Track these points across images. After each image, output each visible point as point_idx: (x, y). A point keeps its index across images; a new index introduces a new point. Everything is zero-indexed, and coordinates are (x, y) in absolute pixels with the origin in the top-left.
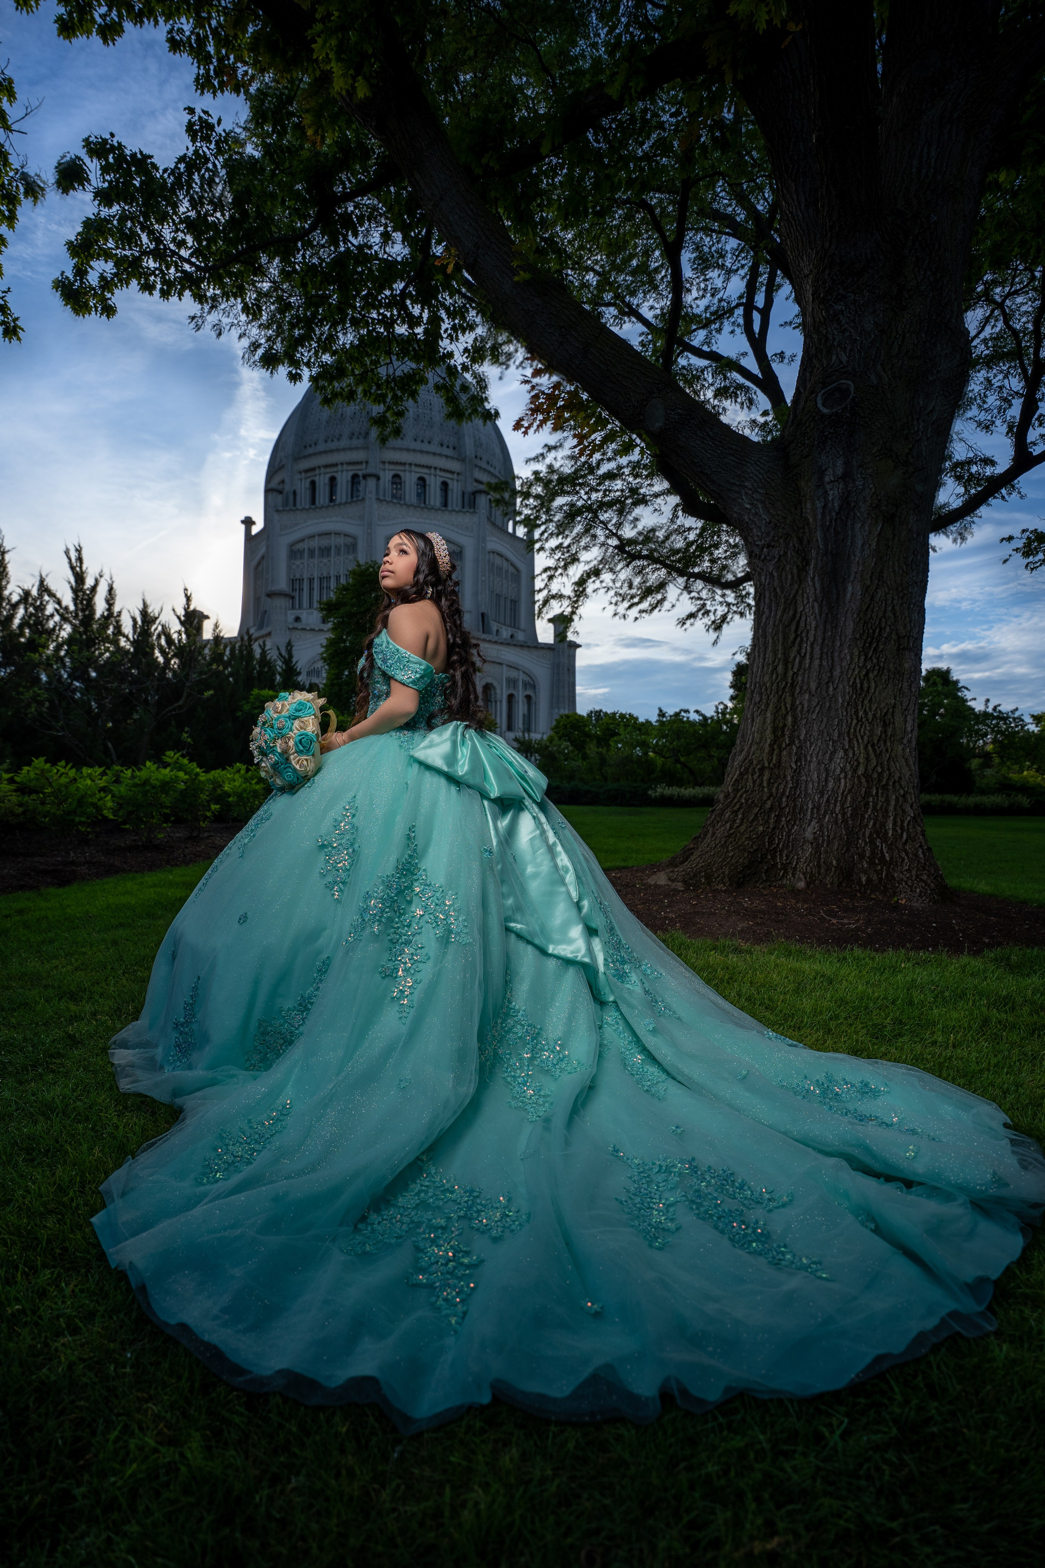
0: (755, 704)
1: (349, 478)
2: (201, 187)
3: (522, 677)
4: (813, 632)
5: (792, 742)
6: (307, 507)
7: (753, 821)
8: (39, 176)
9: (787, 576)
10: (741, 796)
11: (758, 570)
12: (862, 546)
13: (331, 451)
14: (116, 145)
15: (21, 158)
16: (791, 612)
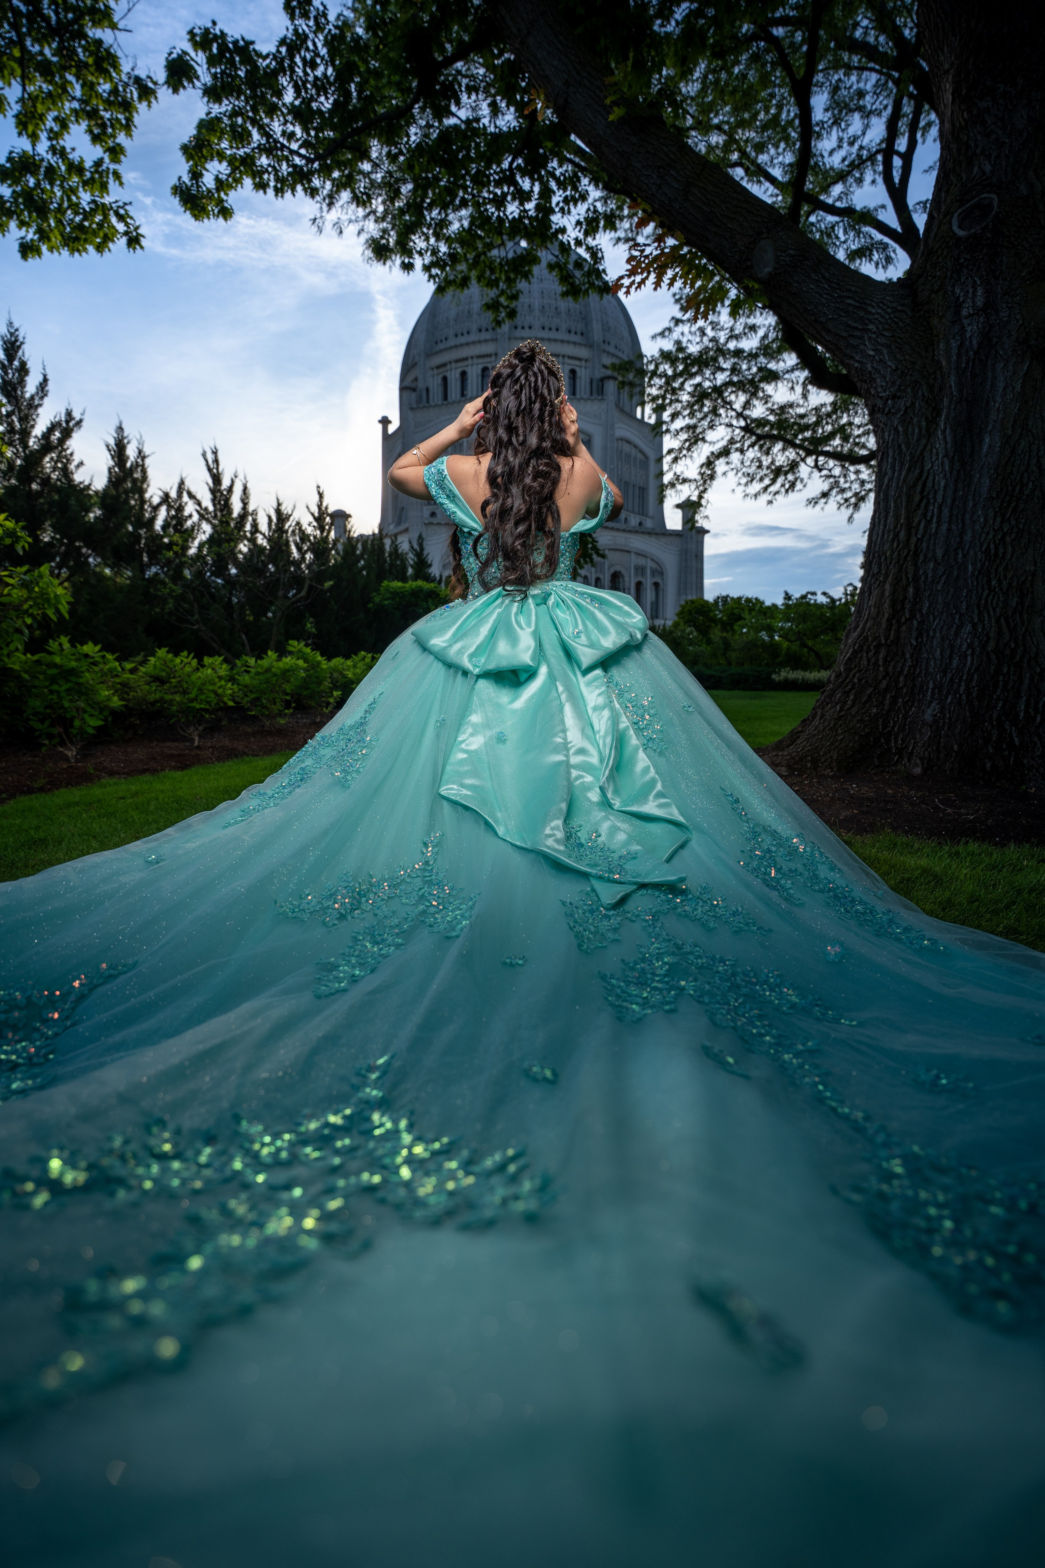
0: (873, 575)
1: (480, 372)
2: (305, 71)
3: (650, 564)
4: (941, 492)
5: (913, 616)
6: (440, 403)
7: (866, 702)
8: (149, 77)
9: (913, 430)
10: (854, 675)
11: (881, 425)
12: (1005, 389)
13: (462, 345)
14: (218, 33)
15: (131, 60)
16: (917, 471)
